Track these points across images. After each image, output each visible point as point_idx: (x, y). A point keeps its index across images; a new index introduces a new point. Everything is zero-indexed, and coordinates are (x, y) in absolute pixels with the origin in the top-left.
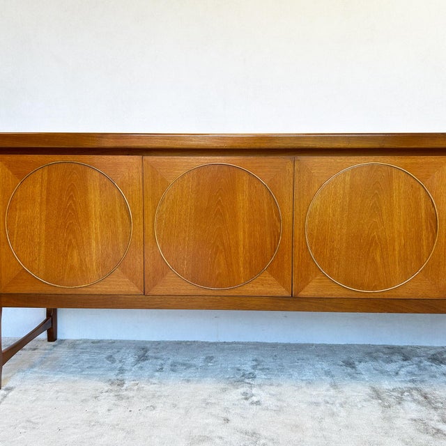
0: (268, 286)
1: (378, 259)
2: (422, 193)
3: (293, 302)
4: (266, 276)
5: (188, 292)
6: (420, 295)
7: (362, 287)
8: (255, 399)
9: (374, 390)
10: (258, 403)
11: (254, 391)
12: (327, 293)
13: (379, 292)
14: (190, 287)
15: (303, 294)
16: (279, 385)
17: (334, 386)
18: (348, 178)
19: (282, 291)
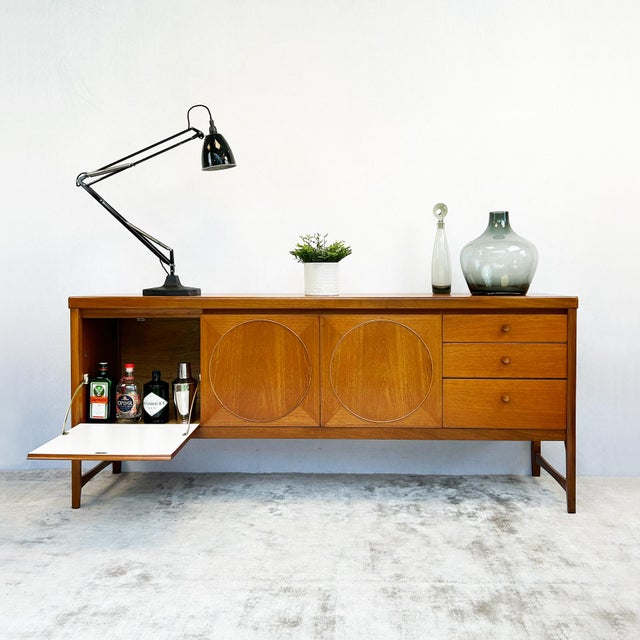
0: (300, 418)
1: (388, 395)
2: (419, 344)
3: (321, 431)
4: (299, 410)
5: (236, 424)
6: (421, 424)
7: (375, 418)
8: (278, 512)
9: (380, 506)
10: (280, 515)
11: (280, 507)
12: (348, 423)
13: (388, 423)
14: (238, 420)
15: (329, 424)
16: (302, 503)
17: (348, 504)
18: (362, 332)
19: (313, 423)
